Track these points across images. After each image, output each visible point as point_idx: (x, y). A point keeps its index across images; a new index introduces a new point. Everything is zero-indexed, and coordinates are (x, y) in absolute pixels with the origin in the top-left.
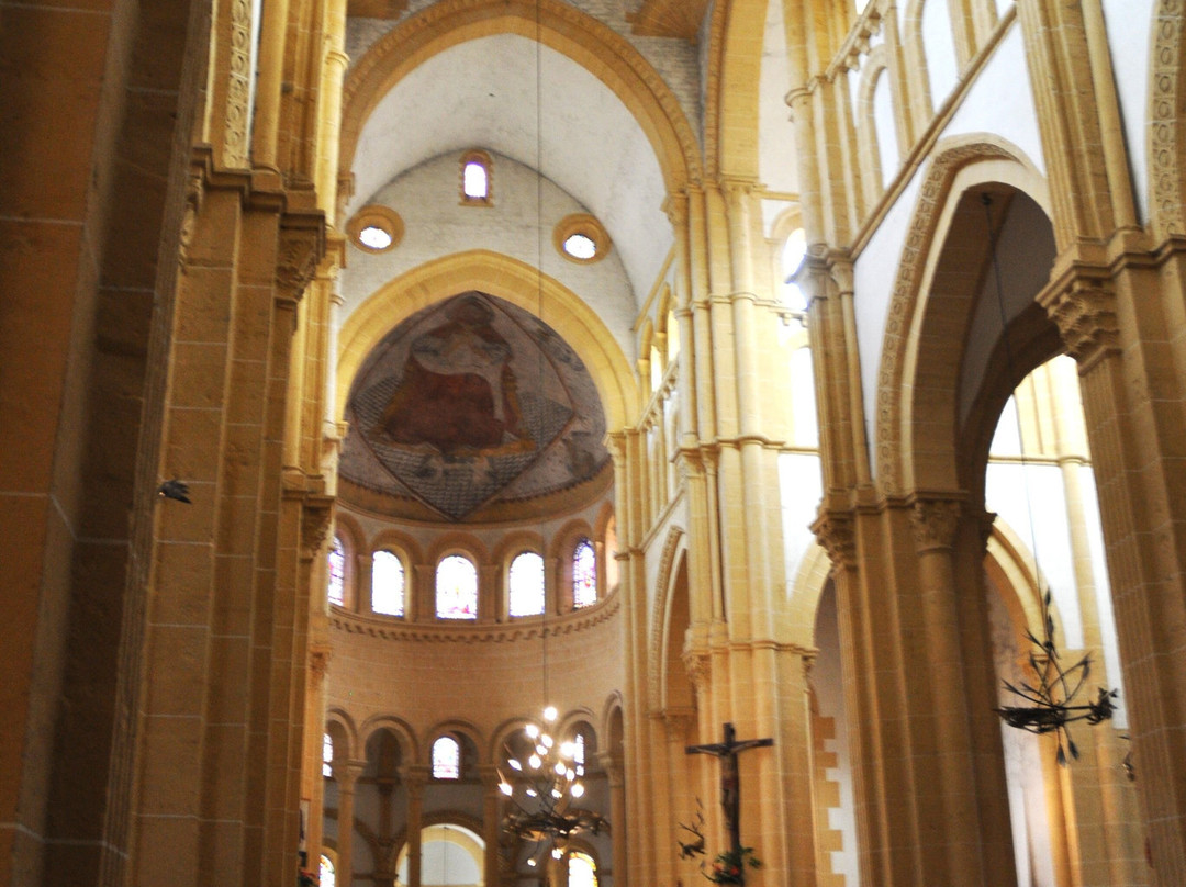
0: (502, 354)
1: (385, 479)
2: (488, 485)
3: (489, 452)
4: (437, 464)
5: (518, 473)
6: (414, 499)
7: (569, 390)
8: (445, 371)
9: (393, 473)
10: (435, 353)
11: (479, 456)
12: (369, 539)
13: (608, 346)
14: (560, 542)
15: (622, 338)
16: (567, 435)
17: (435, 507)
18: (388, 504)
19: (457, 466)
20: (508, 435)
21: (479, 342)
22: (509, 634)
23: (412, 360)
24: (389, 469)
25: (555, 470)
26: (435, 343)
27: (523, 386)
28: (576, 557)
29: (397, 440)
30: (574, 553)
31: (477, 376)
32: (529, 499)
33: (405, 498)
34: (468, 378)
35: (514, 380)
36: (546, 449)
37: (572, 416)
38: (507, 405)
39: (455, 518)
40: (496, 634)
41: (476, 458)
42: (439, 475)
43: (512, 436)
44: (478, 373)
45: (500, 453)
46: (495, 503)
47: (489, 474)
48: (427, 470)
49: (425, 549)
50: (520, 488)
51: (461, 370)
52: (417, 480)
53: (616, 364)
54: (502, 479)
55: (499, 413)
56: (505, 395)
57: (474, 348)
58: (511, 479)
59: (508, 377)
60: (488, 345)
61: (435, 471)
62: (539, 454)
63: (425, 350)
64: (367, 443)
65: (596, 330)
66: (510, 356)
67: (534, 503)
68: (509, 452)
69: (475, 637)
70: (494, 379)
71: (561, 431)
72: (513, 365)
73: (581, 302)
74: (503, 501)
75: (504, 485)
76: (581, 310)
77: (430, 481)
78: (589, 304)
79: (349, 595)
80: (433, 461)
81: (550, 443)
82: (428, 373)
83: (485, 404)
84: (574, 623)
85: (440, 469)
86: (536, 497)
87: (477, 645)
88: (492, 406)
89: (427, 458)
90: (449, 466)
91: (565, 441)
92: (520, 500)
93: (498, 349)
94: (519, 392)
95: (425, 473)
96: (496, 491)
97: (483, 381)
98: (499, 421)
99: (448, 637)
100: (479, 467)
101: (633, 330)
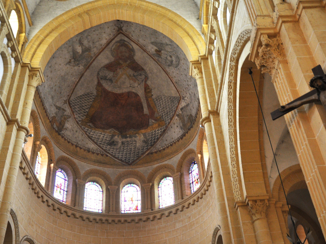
0: (143, 77)
1: (92, 146)
2: (144, 147)
3: (143, 131)
4: (118, 139)
5: (158, 139)
6: (107, 156)
7: (176, 84)
8: (118, 91)
9: (96, 143)
10: (111, 80)
11: (139, 134)
12: (82, 172)
13: (186, 27)
14: (180, 165)
15: (193, 22)
16: (179, 112)
17: (118, 159)
18: (93, 157)
19: (128, 139)
20: (151, 121)
21: (131, 72)
22: (158, 216)
23: (99, 84)
24: (93, 141)
25: (175, 132)
26: (110, 75)
27: (155, 93)
28: (190, 172)
29: (96, 127)
30: (189, 170)
31: (134, 93)
32: (164, 149)
33: (102, 155)
34: (129, 94)
35: (150, 92)
36: (169, 123)
37: (179, 99)
38: (149, 106)
39: (128, 163)
40: (151, 217)
41: (137, 135)
42: (120, 144)
43: (153, 121)
44: (133, 91)
45: (149, 131)
46: (148, 154)
47: (144, 142)
48: (113, 142)
49: (113, 178)
50: (159, 146)
51: (125, 90)
52: (109, 147)
53: (191, 33)
54: (151, 143)
55: (146, 111)
56: (147, 100)
57: (129, 76)
58: (155, 142)
59: (147, 90)
60: (136, 74)
61: (117, 142)
62: (167, 127)
63: (105, 78)
64: (81, 127)
65: (179, 21)
66: (147, 78)
67: (167, 151)
68: (153, 129)
69: (140, 220)
70: (141, 92)
71: (175, 111)
72: (149, 83)
73: (170, 11)
74: (152, 153)
75: (152, 146)
76: (170, 14)
77: (115, 147)
78: (174, 11)
79: (70, 199)
80: (116, 137)
81: (171, 119)
82: (110, 92)
83: (139, 107)
84: (191, 201)
85: (120, 141)
86: (168, 147)
87: (141, 223)
88: (142, 108)
89: (113, 136)
90: (124, 140)
91: (178, 115)
92: (160, 151)
93: (141, 75)
94: (154, 97)
95: (112, 143)
96: (148, 149)
97: (136, 95)
98: (146, 115)
99: (126, 221)
100: (139, 139)
101: (199, 19)
